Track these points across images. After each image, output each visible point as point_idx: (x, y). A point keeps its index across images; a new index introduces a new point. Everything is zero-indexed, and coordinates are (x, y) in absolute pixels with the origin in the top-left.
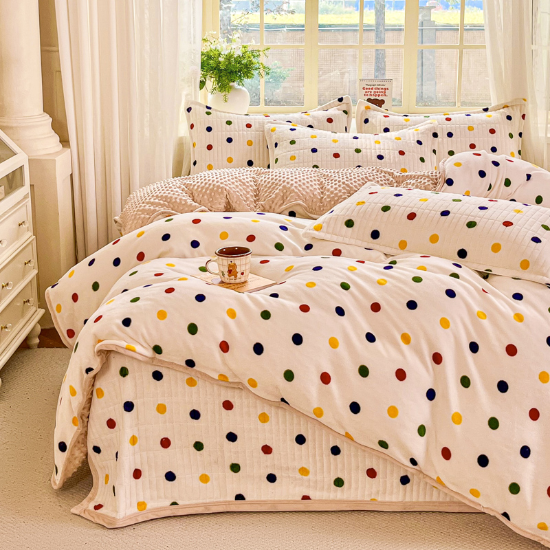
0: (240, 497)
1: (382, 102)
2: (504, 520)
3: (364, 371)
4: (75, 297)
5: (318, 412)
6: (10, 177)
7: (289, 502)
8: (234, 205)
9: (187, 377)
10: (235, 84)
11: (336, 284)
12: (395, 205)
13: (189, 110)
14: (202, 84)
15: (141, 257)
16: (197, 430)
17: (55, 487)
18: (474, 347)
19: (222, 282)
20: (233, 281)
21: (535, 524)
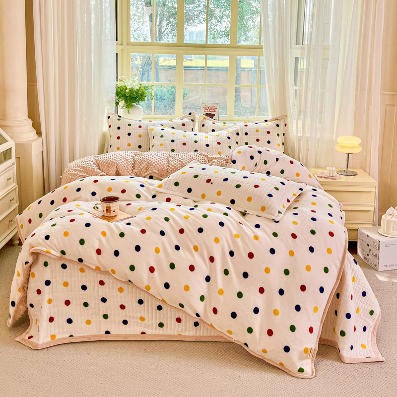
0: (107, 332)
1: (214, 115)
2: (245, 347)
3: (172, 266)
4: (30, 221)
5: (148, 288)
6: (5, 152)
7: (134, 336)
8: (120, 172)
9: (80, 267)
10: (135, 104)
11: (162, 218)
12: (201, 175)
13: (109, 117)
14: (117, 103)
15: (65, 200)
16: (85, 296)
17: (9, 326)
18: (232, 254)
19: (104, 216)
20: (109, 215)
21: (261, 349)
